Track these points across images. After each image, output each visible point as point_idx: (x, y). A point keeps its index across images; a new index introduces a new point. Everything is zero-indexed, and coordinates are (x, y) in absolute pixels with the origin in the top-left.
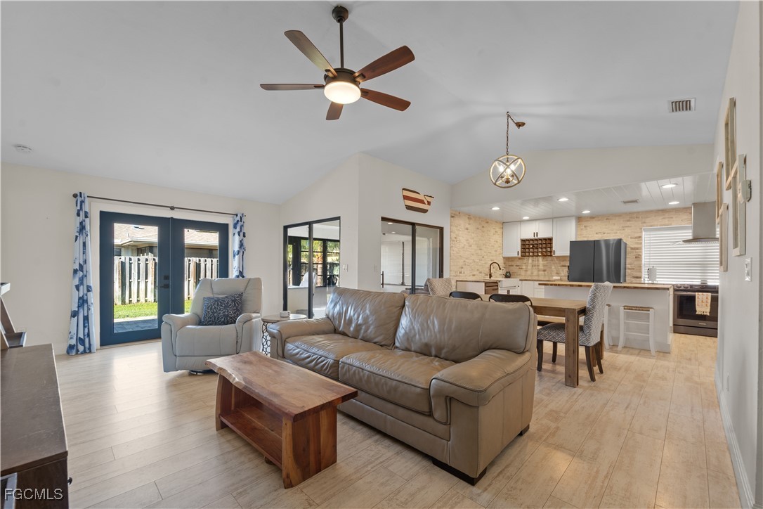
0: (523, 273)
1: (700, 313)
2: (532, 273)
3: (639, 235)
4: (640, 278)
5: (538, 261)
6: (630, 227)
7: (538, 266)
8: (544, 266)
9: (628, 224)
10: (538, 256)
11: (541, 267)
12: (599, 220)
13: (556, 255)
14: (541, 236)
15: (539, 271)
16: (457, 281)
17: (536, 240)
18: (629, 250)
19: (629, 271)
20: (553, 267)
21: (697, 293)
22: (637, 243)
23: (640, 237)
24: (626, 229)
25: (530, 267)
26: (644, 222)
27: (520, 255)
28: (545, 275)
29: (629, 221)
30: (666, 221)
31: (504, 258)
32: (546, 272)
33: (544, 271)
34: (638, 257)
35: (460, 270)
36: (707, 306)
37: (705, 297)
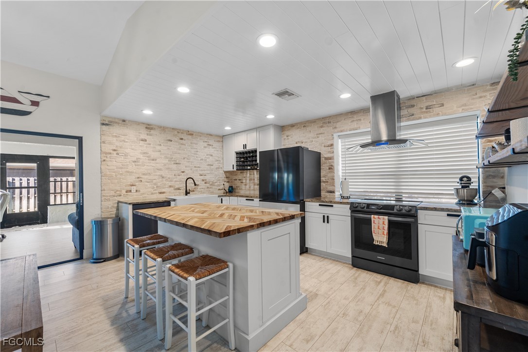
0: (243, 187)
1: (376, 244)
3: (330, 143)
4: (333, 192)
6: (324, 133)
9: (322, 130)
12: (298, 128)
14: (248, 148)
16: (119, 202)
18: (323, 160)
19: (324, 184)
21: (372, 216)
22: (329, 152)
23: (332, 145)
24: (320, 135)
25: (248, 181)
26: (336, 128)
27: (235, 169)
29: (322, 127)
30: (355, 125)
31: (225, 172)
34: (331, 168)
35: (129, 188)
36: (383, 234)
37: (381, 222)
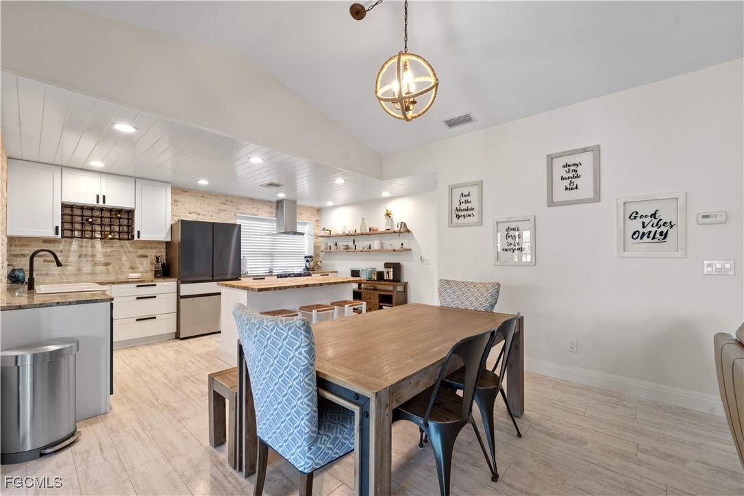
2: (79, 270)
5: (93, 246)
6: (226, 211)
7: (93, 256)
8: (106, 255)
9: (224, 207)
10: (92, 238)
11: (100, 258)
12: (193, 196)
13: (142, 238)
14: (110, 203)
15: (95, 264)
17: (102, 210)
20: (124, 258)
24: (222, 212)
26: (238, 209)
27: (59, 235)
28: (108, 272)
29: (224, 204)
30: (254, 211)
31: (8, 238)
32: (110, 268)
33: (107, 264)
